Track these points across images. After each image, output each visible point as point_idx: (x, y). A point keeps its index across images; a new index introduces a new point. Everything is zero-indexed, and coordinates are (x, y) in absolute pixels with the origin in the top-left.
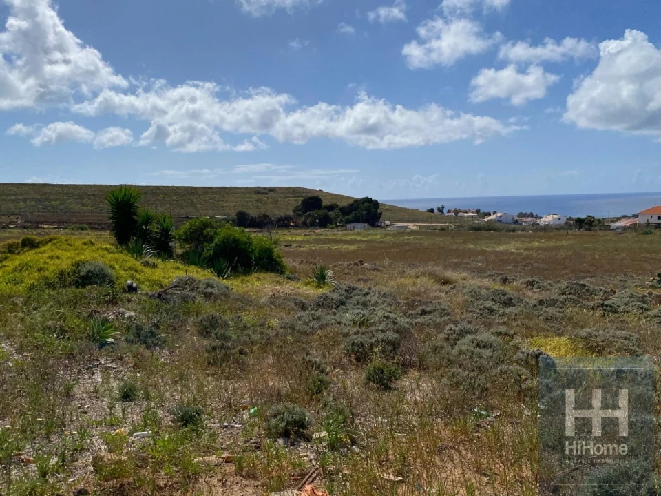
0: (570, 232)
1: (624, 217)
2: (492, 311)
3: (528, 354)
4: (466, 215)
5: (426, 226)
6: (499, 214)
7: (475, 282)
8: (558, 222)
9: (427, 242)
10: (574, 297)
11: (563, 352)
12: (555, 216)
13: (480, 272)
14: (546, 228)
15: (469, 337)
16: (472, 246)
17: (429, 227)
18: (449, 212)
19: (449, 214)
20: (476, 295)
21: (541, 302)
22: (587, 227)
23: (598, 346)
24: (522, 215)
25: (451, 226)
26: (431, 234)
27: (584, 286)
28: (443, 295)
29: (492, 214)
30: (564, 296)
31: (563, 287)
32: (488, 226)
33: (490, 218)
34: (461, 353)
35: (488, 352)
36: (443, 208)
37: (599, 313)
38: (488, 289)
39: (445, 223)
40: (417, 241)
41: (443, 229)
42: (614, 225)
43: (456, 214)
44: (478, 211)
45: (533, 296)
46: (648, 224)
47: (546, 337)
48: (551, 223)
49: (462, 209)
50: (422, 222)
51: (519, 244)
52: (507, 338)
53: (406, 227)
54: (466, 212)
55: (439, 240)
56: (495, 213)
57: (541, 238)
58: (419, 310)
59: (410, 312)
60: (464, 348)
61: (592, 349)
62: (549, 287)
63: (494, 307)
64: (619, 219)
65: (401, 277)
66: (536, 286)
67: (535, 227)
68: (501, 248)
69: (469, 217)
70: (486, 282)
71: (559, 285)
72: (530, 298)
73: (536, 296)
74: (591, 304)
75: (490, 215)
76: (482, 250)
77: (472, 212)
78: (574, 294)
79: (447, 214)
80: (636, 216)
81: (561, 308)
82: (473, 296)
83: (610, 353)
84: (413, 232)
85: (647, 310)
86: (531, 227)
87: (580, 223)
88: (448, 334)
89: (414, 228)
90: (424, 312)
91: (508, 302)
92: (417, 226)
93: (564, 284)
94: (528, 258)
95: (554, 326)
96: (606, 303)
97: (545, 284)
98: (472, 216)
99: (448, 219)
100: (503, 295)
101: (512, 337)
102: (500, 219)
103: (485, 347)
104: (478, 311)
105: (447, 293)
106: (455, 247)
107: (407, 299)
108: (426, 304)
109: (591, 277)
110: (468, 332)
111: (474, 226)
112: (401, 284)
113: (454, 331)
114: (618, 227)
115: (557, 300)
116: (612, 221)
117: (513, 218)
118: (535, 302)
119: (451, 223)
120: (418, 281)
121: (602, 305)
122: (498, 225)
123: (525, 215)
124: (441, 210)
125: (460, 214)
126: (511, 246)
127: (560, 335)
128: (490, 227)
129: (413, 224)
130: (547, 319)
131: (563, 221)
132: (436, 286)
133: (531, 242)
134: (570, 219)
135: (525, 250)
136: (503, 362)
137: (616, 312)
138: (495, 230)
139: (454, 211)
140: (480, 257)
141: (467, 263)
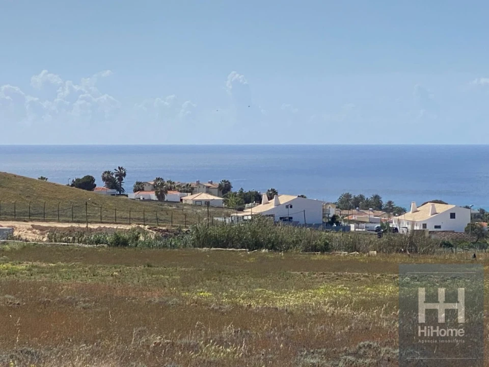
4: (189, 198)
5: (71, 230)
6: (284, 199)
8: (447, 224)
12: (440, 208)
16: (206, 294)
17: (82, 233)
18: (139, 187)
19: (141, 195)
24: (350, 203)
25: (145, 233)
26: (86, 256)
29: (265, 198)
32: (254, 233)
33: (259, 209)
36: (121, 175)
39: (129, 221)
40: (39, 279)
41: (120, 242)
43: (161, 197)
44: (224, 189)
48: (430, 228)
50: (58, 216)
51: (341, 290)
53: (9, 234)
54: (191, 191)
55: (107, 274)
56: (272, 194)
67: (385, 238)
68: (290, 300)
69: (197, 204)
75: (258, 199)
76: (237, 307)
77: (208, 190)
79: (132, 195)
84: (28, 251)
86: (374, 238)
89: (31, 236)
92: (42, 229)
94: (366, 331)
98: (208, 203)
99: (133, 212)
102: (285, 213)
111: (214, 231)
117: (325, 213)
119: (145, 221)
122: (282, 231)
123: (358, 203)
124: (114, 181)
125: (172, 195)
126: (319, 296)
129: (29, 224)
131: (464, 219)
133: (375, 283)
134: (482, 215)
138: (274, 246)
139: (154, 187)
140: (228, 330)
141: (189, 347)
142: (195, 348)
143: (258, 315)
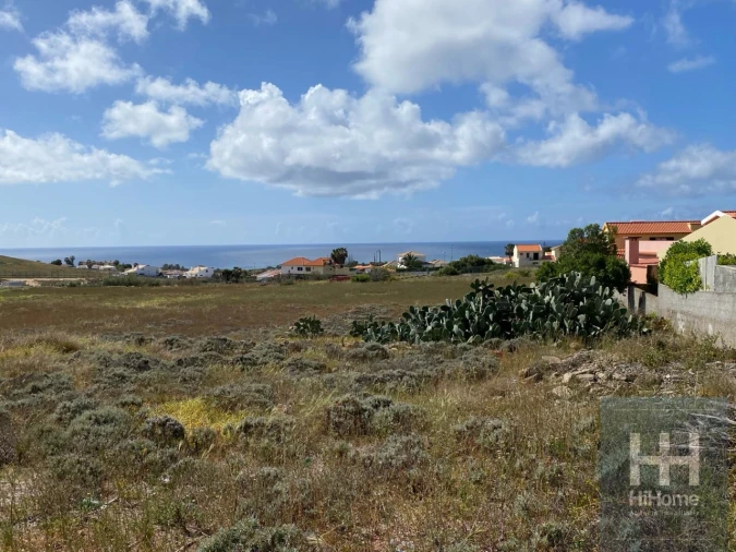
0: (218, 285)
1: (269, 268)
2: (123, 378)
3: (154, 424)
4: (102, 267)
5: (51, 282)
6: (141, 267)
7: (106, 346)
8: (205, 275)
9: (51, 301)
10: (214, 353)
11: (195, 415)
12: (202, 269)
13: (115, 334)
14: (193, 281)
15: (87, 413)
16: (108, 304)
17: (55, 283)
18: (81, 264)
19: (82, 267)
20: (106, 362)
21: (180, 362)
22: (234, 279)
23: (231, 402)
24: (167, 267)
25: (83, 281)
26: (58, 291)
27: (225, 340)
28: (65, 365)
29: (133, 266)
30: (203, 354)
31: (204, 343)
32: (129, 280)
33: (130, 271)
34: (74, 433)
35: (109, 428)
36: (73, 259)
37: (238, 367)
38: (120, 353)
39: (76, 277)
40: (37, 301)
41: (72, 285)
42: (260, 277)
43: (90, 267)
44: (116, 263)
45: (172, 356)
46: (289, 276)
47: (178, 400)
48: (198, 276)
49: (97, 261)
50: (45, 276)
51: (163, 300)
52: (135, 408)
53: (24, 284)
54: (102, 264)
55: (68, 297)
56: (136, 265)
57: (187, 291)
58: (29, 387)
59: (16, 391)
60: (78, 427)
61: (225, 408)
62: (189, 345)
63: (126, 373)
64: (264, 271)
65: (7, 348)
66: (175, 345)
67: (181, 280)
68: (142, 305)
69: (105, 270)
70: (119, 345)
71: (199, 342)
72: (169, 359)
73: (175, 356)
74: (230, 359)
75: (130, 267)
76: (120, 308)
77: (110, 264)
78: (215, 350)
79: (78, 267)
80: (279, 267)
81: (201, 366)
82: (101, 363)
83: (242, 408)
84: (33, 290)
85: (282, 359)
86: (177, 280)
87: (227, 275)
88: (61, 414)
89: (34, 285)
90: (35, 390)
91: (144, 366)
92: (38, 282)
93: (205, 339)
94: (172, 315)
95: (190, 387)
96: (245, 356)
97: (185, 342)
98: (109, 269)
99: (77, 273)
100: (138, 358)
101: (139, 405)
102: (142, 272)
103: (105, 422)
104: (106, 380)
105: (69, 363)
106: (87, 306)
107: (13, 375)
108: (40, 379)
109: (236, 331)
110: (86, 407)
111: (112, 280)
112: (7, 357)
113: (69, 408)
114: (263, 279)
115: (197, 358)
116: (259, 273)
117: (157, 271)
118: (173, 363)
119: (83, 277)
120: (32, 350)
121: (242, 359)
122: (140, 278)
123: (171, 268)
124: (70, 262)
125: (94, 267)
126: (155, 302)
127: (194, 397)
128: (131, 282)
129: (32, 280)
130: (185, 380)
131: (211, 273)
132: (56, 355)
133: (176, 297)
134: (218, 271)
135: (168, 306)
136: (126, 437)
137: (255, 364)
138: (136, 284)
139: (87, 263)
140: (117, 317)
141: (100, 324)
142: (102, 324)
143: (129, 310)
